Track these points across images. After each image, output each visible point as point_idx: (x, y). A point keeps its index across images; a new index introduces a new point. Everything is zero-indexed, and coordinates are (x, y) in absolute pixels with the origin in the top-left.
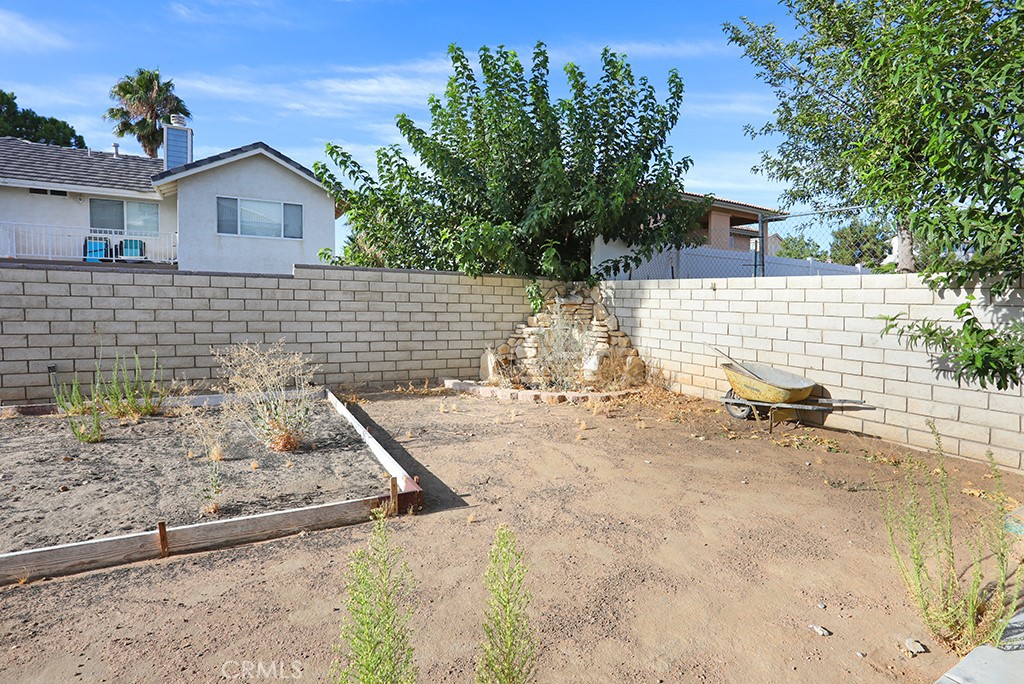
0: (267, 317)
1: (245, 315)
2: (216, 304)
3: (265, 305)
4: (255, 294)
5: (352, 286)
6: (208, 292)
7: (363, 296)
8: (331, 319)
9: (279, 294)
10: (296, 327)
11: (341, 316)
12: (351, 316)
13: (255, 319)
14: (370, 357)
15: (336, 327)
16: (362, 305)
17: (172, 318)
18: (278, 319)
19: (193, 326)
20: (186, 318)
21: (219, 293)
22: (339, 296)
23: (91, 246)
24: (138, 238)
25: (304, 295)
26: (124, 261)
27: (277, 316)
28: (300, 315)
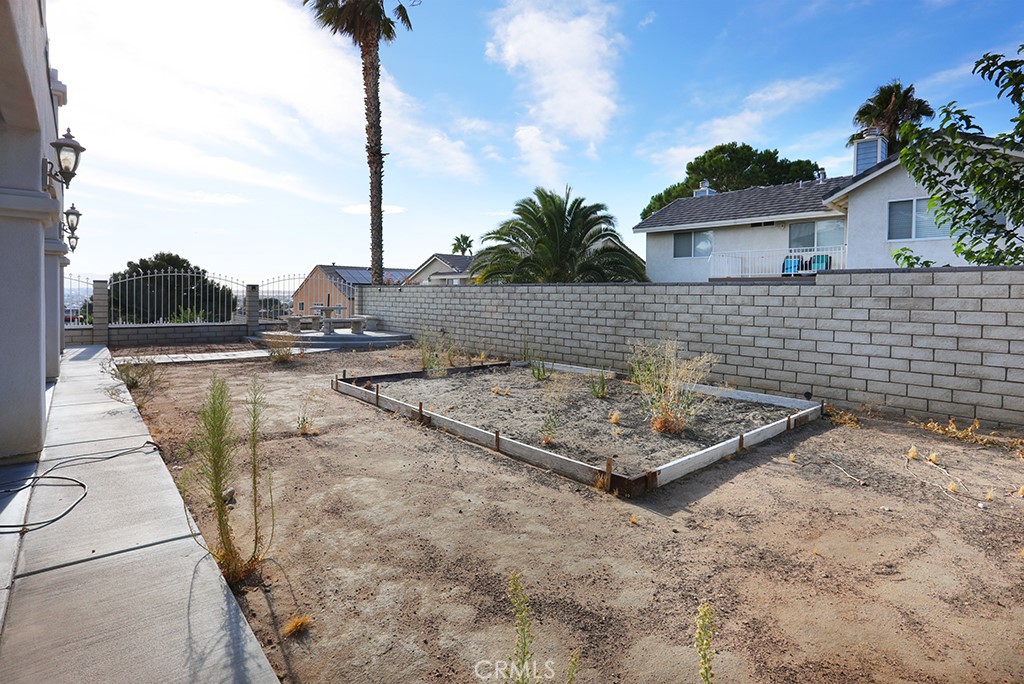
0: (787, 323)
1: (767, 321)
2: (745, 310)
3: (785, 311)
4: (776, 301)
5: (887, 291)
6: (738, 300)
7: (902, 304)
8: (857, 329)
9: (800, 301)
10: (816, 335)
11: (870, 326)
12: (884, 327)
13: (776, 324)
14: (909, 378)
15: (864, 338)
16: (899, 314)
17: (711, 321)
18: (798, 326)
19: (725, 329)
20: (720, 322)
21: (747, 300)
22: (868, 303)
23: (787, 266)
24: (824, 253)
25: (827, 302)
26: (800, 275)
27: (797, 323)
28: (821, 323)
